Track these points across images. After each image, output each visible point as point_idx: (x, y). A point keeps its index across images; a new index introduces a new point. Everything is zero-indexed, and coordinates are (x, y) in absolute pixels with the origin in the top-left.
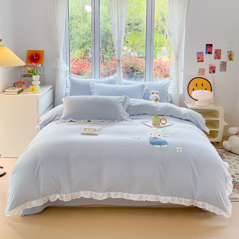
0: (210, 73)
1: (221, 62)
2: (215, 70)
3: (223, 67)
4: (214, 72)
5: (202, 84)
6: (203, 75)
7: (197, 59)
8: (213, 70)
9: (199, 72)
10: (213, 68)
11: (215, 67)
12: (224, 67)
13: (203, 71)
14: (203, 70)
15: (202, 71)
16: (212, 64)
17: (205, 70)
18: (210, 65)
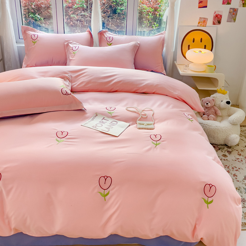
0: (214, 24)
1: (230, 8)
2: (221, 19)
3: (232, 16)
4: (219, 22)
5: (201, 39)
6: (204, 26)
7: (199, 3)
8: (218, 19)
9: (199, 23)
10: (219, 16)
11: (221, 16)
12: (234, 15)
13: (204, 21)
14: (204, 19)
16: (218, 11)
17: (207, 19)
18: (215, 12)
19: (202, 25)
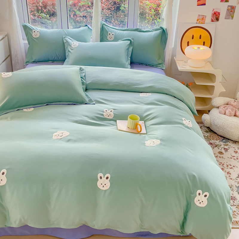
0: (212, 21)
1: (229, 6)
2: (219, 17)
4: (217, 19)
5: (200, 36)
6: (202, 23)
8: (216, 17)
9: (198, 20)
10: (217, 14)
11: (219, 13)
12: (231, 13)
15: (202, 18)
16: (216, 9)
17: (206, 16)
19: (201, 22)
